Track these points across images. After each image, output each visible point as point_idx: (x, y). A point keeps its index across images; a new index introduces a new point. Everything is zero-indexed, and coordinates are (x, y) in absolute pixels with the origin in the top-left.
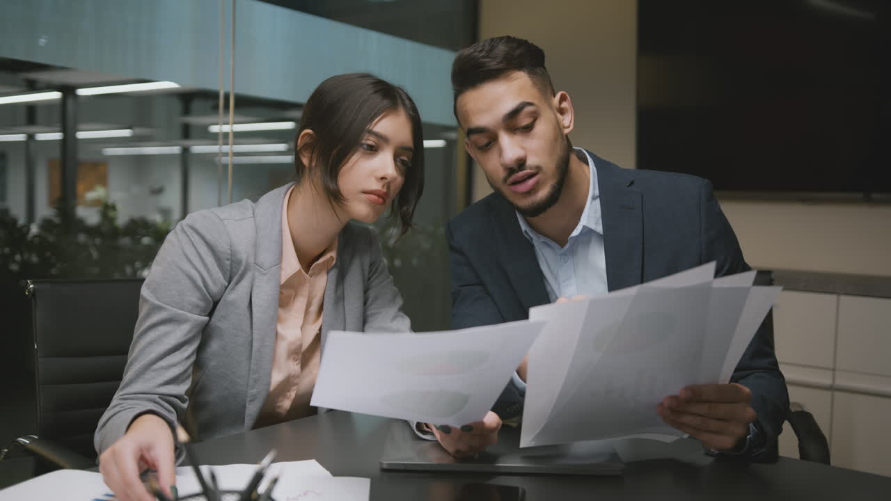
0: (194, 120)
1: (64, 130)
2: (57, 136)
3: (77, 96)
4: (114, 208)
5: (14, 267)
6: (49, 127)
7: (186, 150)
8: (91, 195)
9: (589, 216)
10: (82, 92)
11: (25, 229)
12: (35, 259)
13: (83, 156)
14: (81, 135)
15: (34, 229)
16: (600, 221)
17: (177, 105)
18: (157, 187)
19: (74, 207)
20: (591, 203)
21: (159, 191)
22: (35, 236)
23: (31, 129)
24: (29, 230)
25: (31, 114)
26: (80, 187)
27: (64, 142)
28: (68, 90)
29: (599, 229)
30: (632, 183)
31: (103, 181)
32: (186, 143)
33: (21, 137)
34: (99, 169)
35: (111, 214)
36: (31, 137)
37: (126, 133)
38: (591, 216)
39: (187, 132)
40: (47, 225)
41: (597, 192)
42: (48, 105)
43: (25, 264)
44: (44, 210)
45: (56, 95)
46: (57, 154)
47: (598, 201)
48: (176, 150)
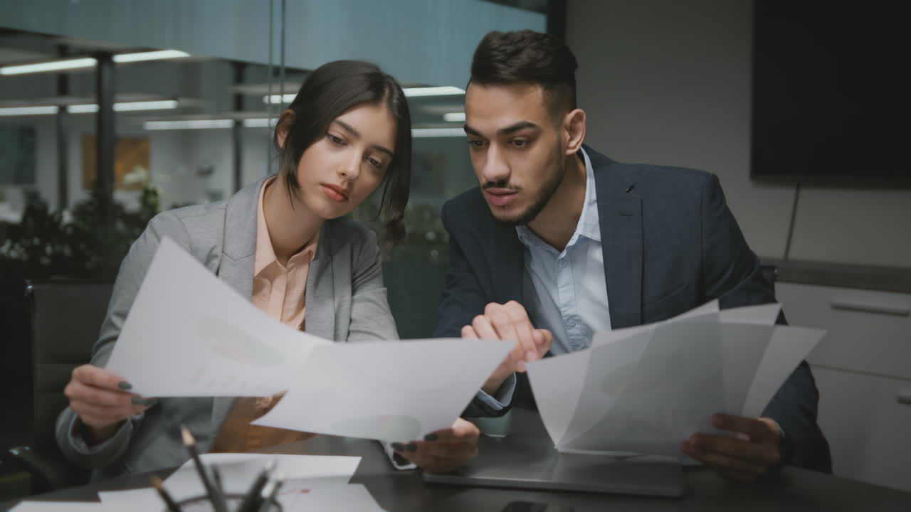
0: (250, 90)
1: (100, 102)
2: (92, 108)
3: (113, 64)
4: (155, 193)
5: (45, 261)
6: (83, 98)
7: (238, 124)
8: (130, 178)
9: (585, 224)
10: (120, 59)
11: (57, 217)
12: (67, 251)
13: (121, 130)
14: (120, 107)
15: (67, 217)
16: (598, 228)
17: (229, 73)
18: (206, 166)
19: (112, 190)
20: (588, 209)
21: (207, 172)
22: (69, 225)
23: (63, 101)
24: (61, 217)
25: (63, 83)
26: (119, 167)
27: (99, 116)
28: (104, 57)
29: (597, 236)
30: (631, 188)
31: (144, 160)
32: (239, 115)
33: (51, 110)
34: (140, 147)
35: (151, 199)
36: (63, 109)
37: (169, 104)
38: (588, 223)
39: (239, 103)
40: (81, 211)
41: (594, 197)
42: (82, 73)
43: (57, 257)
44: (79, 193)
45: (89, 62)
46: (92, 128)
47: (596, 205)
48: (226, 124)
